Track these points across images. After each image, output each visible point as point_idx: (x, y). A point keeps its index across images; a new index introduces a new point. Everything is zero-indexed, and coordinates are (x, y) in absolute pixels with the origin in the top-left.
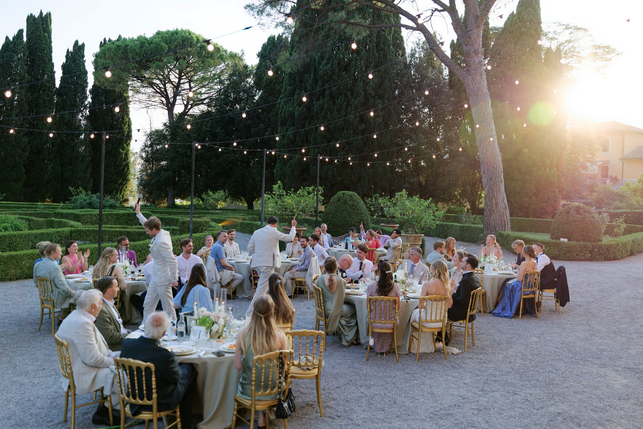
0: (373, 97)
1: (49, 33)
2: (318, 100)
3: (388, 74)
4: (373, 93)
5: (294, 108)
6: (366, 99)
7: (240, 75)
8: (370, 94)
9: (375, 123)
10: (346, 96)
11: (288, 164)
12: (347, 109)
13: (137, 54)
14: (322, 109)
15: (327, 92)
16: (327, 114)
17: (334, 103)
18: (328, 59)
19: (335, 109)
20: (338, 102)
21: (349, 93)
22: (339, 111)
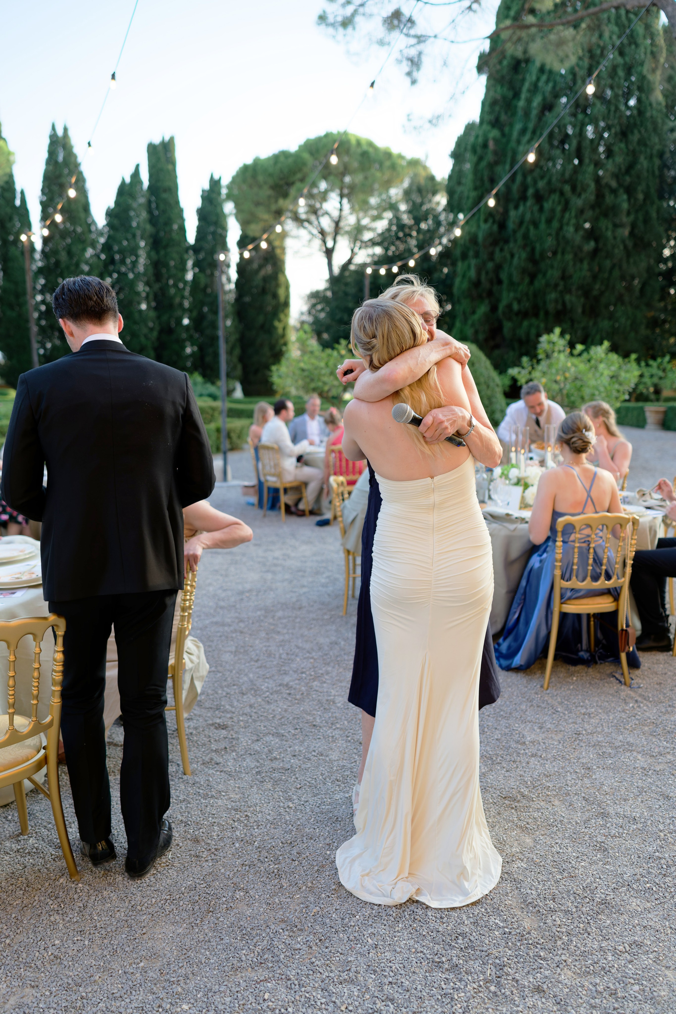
0: (614, 191)
1: (174, 164)
2: (516, 207)
3: (645, 145)
4: (614, 184)
5: (478, 226)
6: (600, 196)
7: (420, 190)
8: (608, 186)
9: (615, 238)
10: (562, 193)
11: (470, 322)
12: (562, 217)
13: (271, 175)
14: (521, 223)
15: (531, 191)
16: (528, 230)
17: (541, 209)
18: (534, 132)
19: (543, 219)
20: (547, 206)
21: (567, 188)
22: (549, 221)
